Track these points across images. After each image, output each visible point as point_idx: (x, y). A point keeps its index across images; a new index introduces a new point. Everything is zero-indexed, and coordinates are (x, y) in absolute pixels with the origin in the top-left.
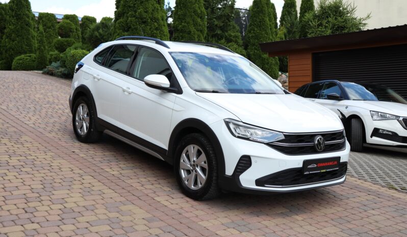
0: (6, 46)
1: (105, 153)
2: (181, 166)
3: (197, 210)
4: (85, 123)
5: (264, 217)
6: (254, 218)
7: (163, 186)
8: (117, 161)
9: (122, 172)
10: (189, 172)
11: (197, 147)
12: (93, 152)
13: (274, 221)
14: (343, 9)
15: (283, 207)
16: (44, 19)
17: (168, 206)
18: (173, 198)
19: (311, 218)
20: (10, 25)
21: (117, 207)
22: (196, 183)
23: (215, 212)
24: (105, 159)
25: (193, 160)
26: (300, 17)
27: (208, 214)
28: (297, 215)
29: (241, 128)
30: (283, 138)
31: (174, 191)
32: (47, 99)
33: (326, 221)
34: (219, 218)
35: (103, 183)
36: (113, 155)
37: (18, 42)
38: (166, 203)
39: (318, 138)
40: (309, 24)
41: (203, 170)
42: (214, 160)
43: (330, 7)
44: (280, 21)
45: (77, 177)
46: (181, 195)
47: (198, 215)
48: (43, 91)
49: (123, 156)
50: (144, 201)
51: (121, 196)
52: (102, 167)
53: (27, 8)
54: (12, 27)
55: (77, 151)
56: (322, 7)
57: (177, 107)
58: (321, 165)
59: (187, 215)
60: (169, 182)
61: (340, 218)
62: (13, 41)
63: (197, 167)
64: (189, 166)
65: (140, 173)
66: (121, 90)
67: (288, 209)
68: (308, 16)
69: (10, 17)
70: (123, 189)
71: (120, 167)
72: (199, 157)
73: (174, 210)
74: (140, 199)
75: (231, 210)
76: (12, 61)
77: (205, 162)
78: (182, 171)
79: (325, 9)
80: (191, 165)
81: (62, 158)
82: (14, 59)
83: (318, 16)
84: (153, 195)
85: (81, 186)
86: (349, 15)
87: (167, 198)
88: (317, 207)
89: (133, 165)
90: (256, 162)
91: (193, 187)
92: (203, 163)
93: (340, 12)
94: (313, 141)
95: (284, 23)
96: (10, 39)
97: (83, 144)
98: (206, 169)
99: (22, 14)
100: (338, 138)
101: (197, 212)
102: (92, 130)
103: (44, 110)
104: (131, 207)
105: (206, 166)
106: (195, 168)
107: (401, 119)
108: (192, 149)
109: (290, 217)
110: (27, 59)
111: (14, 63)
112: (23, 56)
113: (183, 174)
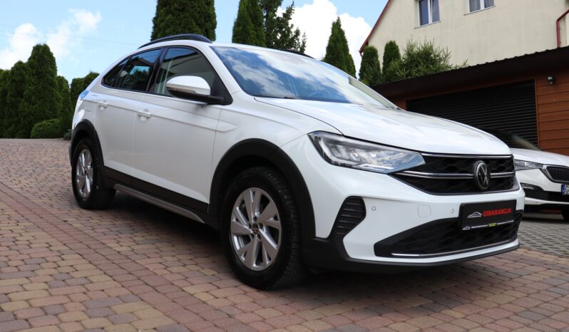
0: (25, 111)
1: (114, 222)
2: (233, 229)
3: (264, 308)
4: (89, 178)
5: (392, 316)
6: (375, 318)
7: (203, 269)
8: (132, 232)
9: (136, 247)
10: (246, 239)
11: (259, 192)
12: (97, 221)
13: (413, 322)
14: (435, 56)
15: (420, 295)
16: (78, 86)
17: (208, 302)
18: (219, 288)
19: (478, 313)
20: (30, 86)
21: (109, 307)
22: (260, 259)
23: (299, 311)
24: (113, 229)
25: (253, 217)
26: (383, 68)
27: (285, 314)
28: (450, 309)
29: (340, 147)
30: (423, 162)
31: (221, 276)
32: (55, 162)
33: (508, 318)
34: (306, 321)
35: (96, 266)
36: (128, 224)
37: (40, 106)
38: (204, 297)
39: (481, 164)
40: (396, 75)
41: (272, 231)
42: (292, 211)
43: (419, 54)
44: (360, 75)
45: (52, 257)
46: (235, 282)
47: (265, 317)
48: (55, 154)
49: (144, 225)
50: (165, 294)
51: (123, 287)
52: (102, 241)
53: (51, 64)
54: (32, 88)
55: (70, 220)
56: (409, 54)
57: (222, 126)
58: (489, 213)
59: (244, 318)
60: (214, 262)
61: (528, 310)
62: (33, 105)
63: (262, 228)
64: (247, 228)
65: (165, 247)
66: (135, 115)
67: (430, 299)
68: (394, 64)
69: (30, 76)
70: (130, 273)
71: (134, 241)
72: (264, 209)
73: (219, 310)
74: (156, 291)
75: (327, 305)
76: (31, 129)
77: (276, 218)
78: (235, 238)
79: (413, 57)
80: (250, 226)
81: (42, 229)
82: (33, 126)
83: (406, 65)
84: (181, 284)
85: (54, 271)
86: (442, 63)
87: (209, 287)
88: (478, 292)
89: (157, 237)
90: (374, 209)
91: (254, 265)
92: (272, 219)
93: (432, 59)
94: (471, 171)
95: (365, 74)
96: (30, 102)
97: (85, 212)
98: (278, 230)
99: (44, 71)
100: (507, 168)
101: (264, 312)
102: (97, 187)
103: (46, 173)
104: (136, 306)
105: (277, 225)
106: (258, 231)
107: (545, 167)
108: (252, 196)
109: (439, 312)
110: (49, 125)
111: (33, 131)
112: (44, 122)
113: (237, 243)
